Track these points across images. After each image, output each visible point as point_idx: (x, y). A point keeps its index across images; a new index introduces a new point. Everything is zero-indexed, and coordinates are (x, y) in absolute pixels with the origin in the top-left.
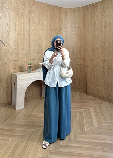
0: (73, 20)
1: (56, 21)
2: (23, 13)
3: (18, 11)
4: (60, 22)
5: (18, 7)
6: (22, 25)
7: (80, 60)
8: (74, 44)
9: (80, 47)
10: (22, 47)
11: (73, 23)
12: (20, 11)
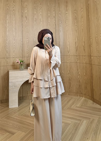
0: (75, 10)
1: (54, 15)
2: (14, 10)
3: (8, 8)
4: (60, 15)
5: (8, 5)
6: (14, 22)
7: (84, 57)
8: (76, 39)
9: (84, 42)
10: (14, 45)
11: (75, 14)
12: (11, 8)
